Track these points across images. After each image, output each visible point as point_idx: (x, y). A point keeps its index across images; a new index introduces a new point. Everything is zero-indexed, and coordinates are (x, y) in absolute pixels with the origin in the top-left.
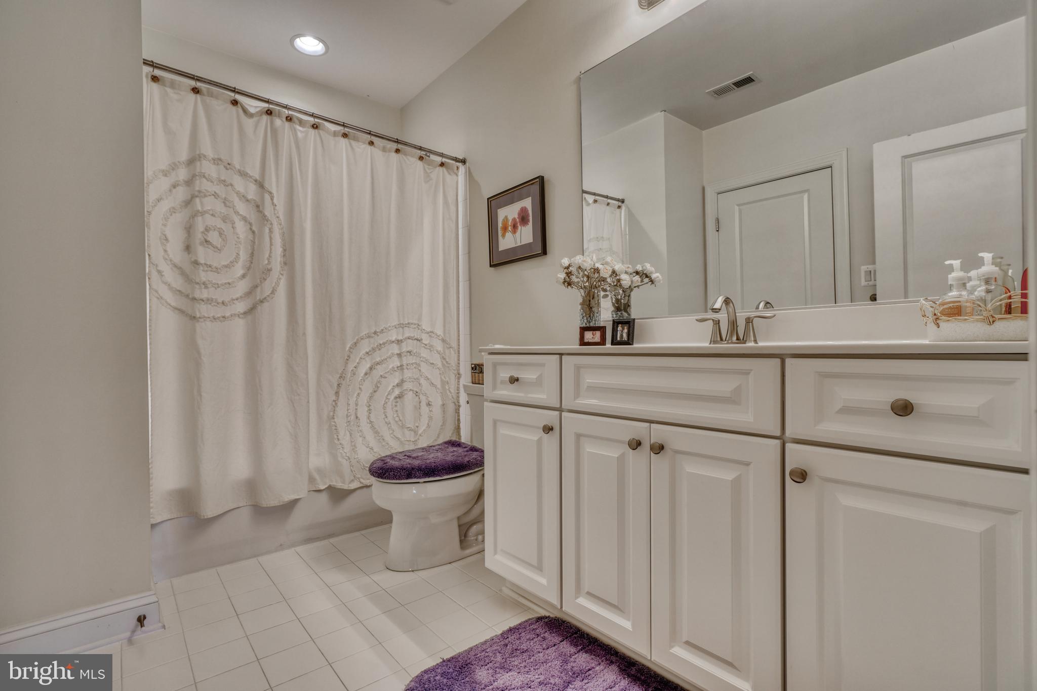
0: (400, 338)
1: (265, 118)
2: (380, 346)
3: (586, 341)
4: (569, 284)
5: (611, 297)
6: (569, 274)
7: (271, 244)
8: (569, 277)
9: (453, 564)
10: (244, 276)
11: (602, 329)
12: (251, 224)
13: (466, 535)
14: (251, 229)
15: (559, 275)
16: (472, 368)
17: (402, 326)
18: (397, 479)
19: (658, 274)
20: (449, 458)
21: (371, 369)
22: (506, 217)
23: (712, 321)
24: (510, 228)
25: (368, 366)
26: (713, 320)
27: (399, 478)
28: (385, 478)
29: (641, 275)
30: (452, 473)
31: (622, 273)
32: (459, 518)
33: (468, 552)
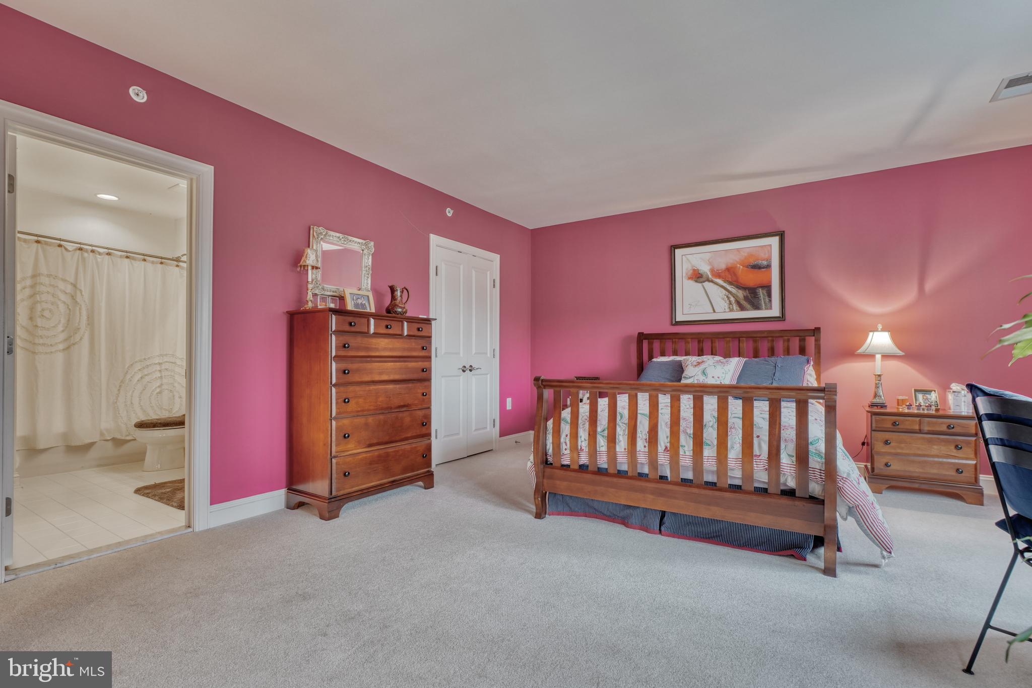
0: (161, 362)
1: (78, 252)
2: (147, 366)
7: (80, 316)
10: (63, 331)
12: (68, 305)
14: (68, 308)
17: (161, 355)
21: (142, 378)
25: (140, 376)
28: (143, 428)
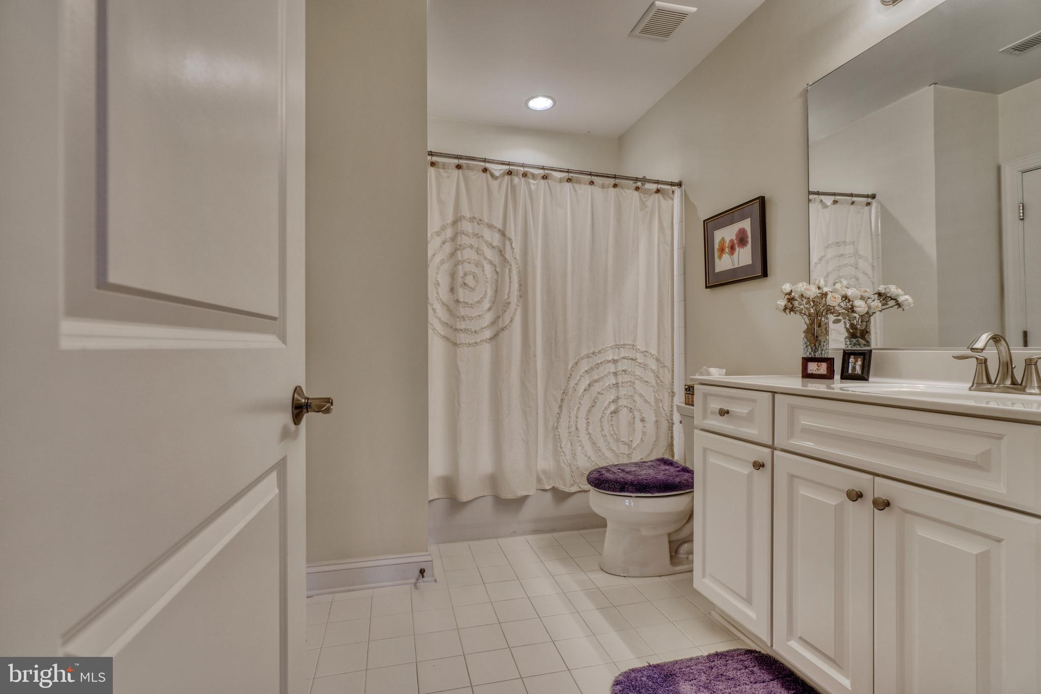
0: (616, 358)
1: (507, 177)
2: (598, 365)
3: (809, 372)
4: (792, 310)
5: (845, 322)
6: (791, 300)
7: (510, 282)
8: (791, 303)
9: (664, 578)
10: (490, 309)
11: (830, 361)
12: (495, 266)
13: (676, 552)
14: (495, 270)
15: (778, 302)
16: (686, 389)
17: (618, 347)
18: (611, 491)
19: (907, 297)
20: (661, 476)
21: (589, 385)
22: (723, 239)
23: (975, 359)
24: (727, 250)
25: (587, 382)
26: (977, 358)
27: (614, 490)
28: (601, 489)
29: (884, 297)
30: (664, 492)
31: (856, 299)
32: (669, 535)
33: (678, 568)
